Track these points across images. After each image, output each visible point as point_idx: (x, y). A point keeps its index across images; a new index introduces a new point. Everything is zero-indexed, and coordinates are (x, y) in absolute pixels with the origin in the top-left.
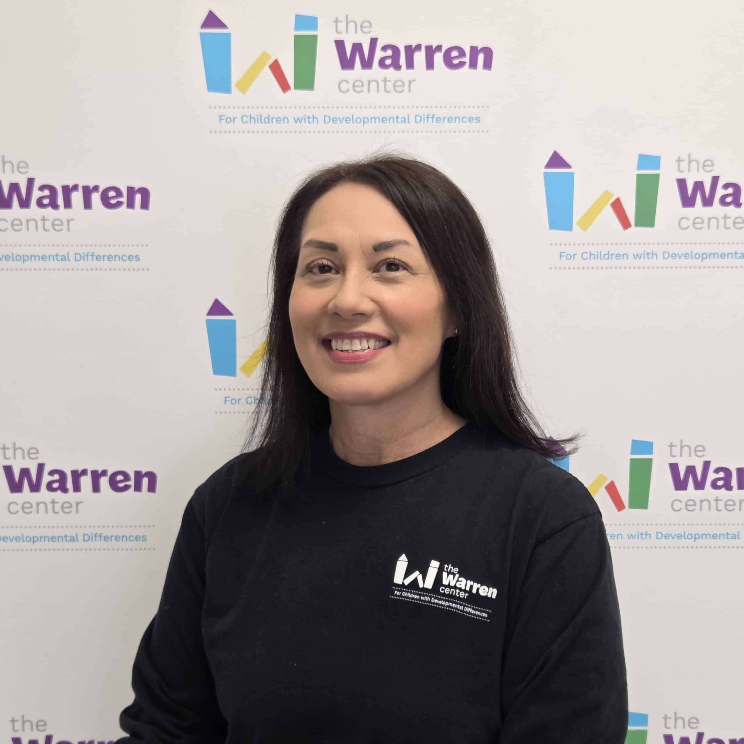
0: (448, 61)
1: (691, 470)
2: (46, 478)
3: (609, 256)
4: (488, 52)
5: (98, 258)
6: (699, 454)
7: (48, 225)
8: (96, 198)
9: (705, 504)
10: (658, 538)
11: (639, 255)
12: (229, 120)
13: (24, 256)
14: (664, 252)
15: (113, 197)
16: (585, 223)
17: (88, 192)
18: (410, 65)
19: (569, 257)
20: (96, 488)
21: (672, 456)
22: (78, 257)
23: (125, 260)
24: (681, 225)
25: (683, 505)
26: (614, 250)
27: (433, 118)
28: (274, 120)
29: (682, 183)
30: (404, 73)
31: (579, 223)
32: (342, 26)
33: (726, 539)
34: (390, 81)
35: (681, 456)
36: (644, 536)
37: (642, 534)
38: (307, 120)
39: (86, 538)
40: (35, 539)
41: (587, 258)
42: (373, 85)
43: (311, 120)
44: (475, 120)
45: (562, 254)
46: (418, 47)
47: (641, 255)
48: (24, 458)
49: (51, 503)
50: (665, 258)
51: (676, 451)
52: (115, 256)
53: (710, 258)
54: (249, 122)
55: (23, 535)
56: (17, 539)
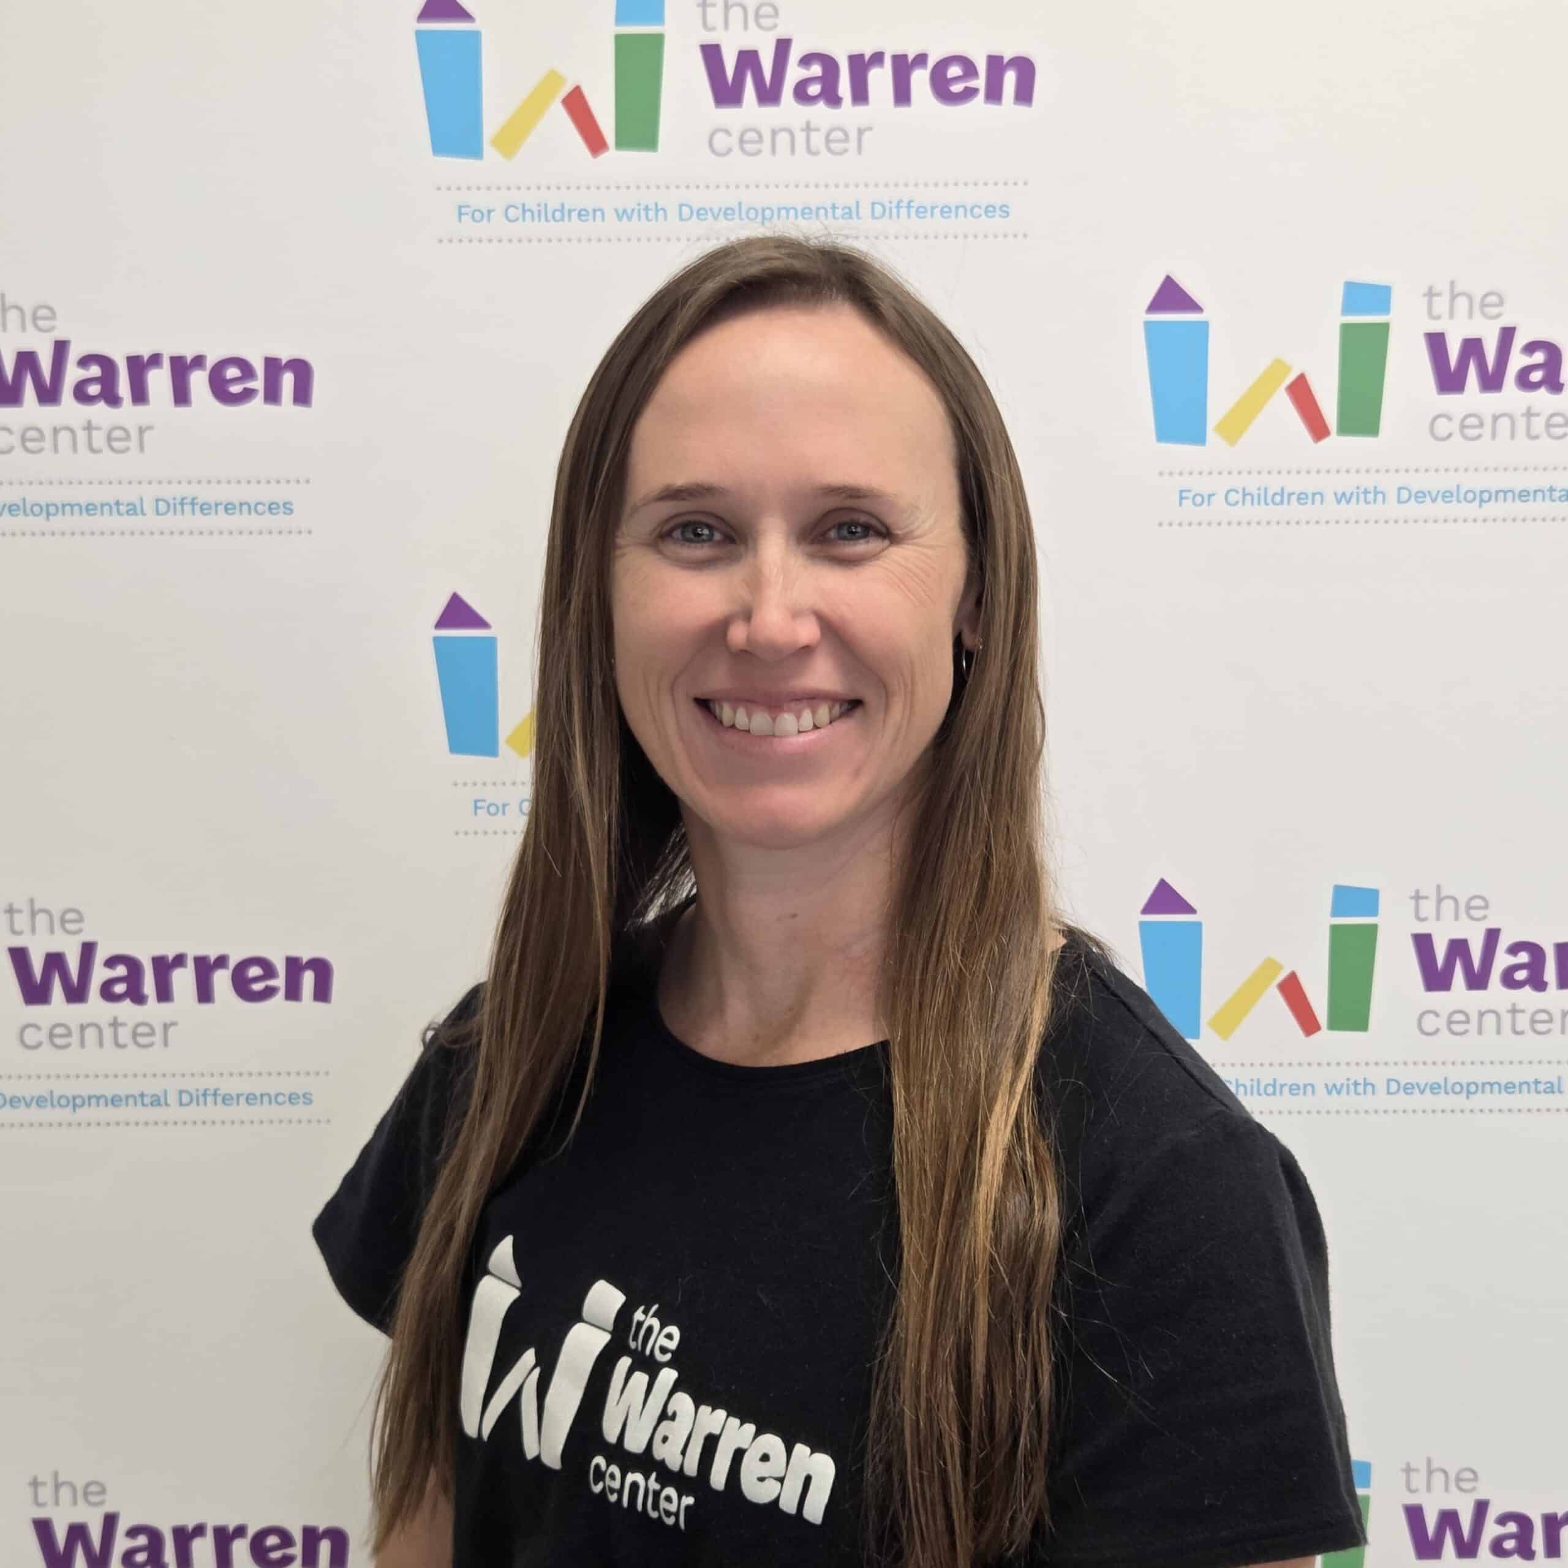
0: (941, 88)
1: (1459, 948)
2: (100, 974)
3: (1283, 497)
4: (1025, 68)
5: (205, 508)
6: (1476, 913)
7: (99, 439)
8: (199, 381)
9: (1490, 1020)
10: (1391, 1091)
11: (1348, 495)
12: (477, 215)
13: (48, 506)
16: (1234, 428)
18: (860, 95)
19: (1198, 499)
20: (205, 994)
21: (1419, 919)
25: (1442, 1023)
26: (1295, 484)
27: (909, 207)
28: (574, 215)
29: (1436, 342)
30: (848, 113)
32: (715, 15)
33: (1535, 1094)
34: (817, 130)
35: (1438, 918)
36: (1360, 1089)
37: (1356, 1084)
38: (643, 213)
39: (186, 1098)
40: (78, 1101)
41: (1237, 503)
42: (783, 139)
43: (651, 214)
44: (998, 212)
45: (1184, 494)
46: (877, 58)
47: (1352, 494)
48: (52, 931)
49: (111, 1025)
50: (1402, 500)
51: (1428, 908)
52: (241, 505)
53: (1496, 500)
54: (521, 220)
55: (51, 1093)
56: (40, 1101)
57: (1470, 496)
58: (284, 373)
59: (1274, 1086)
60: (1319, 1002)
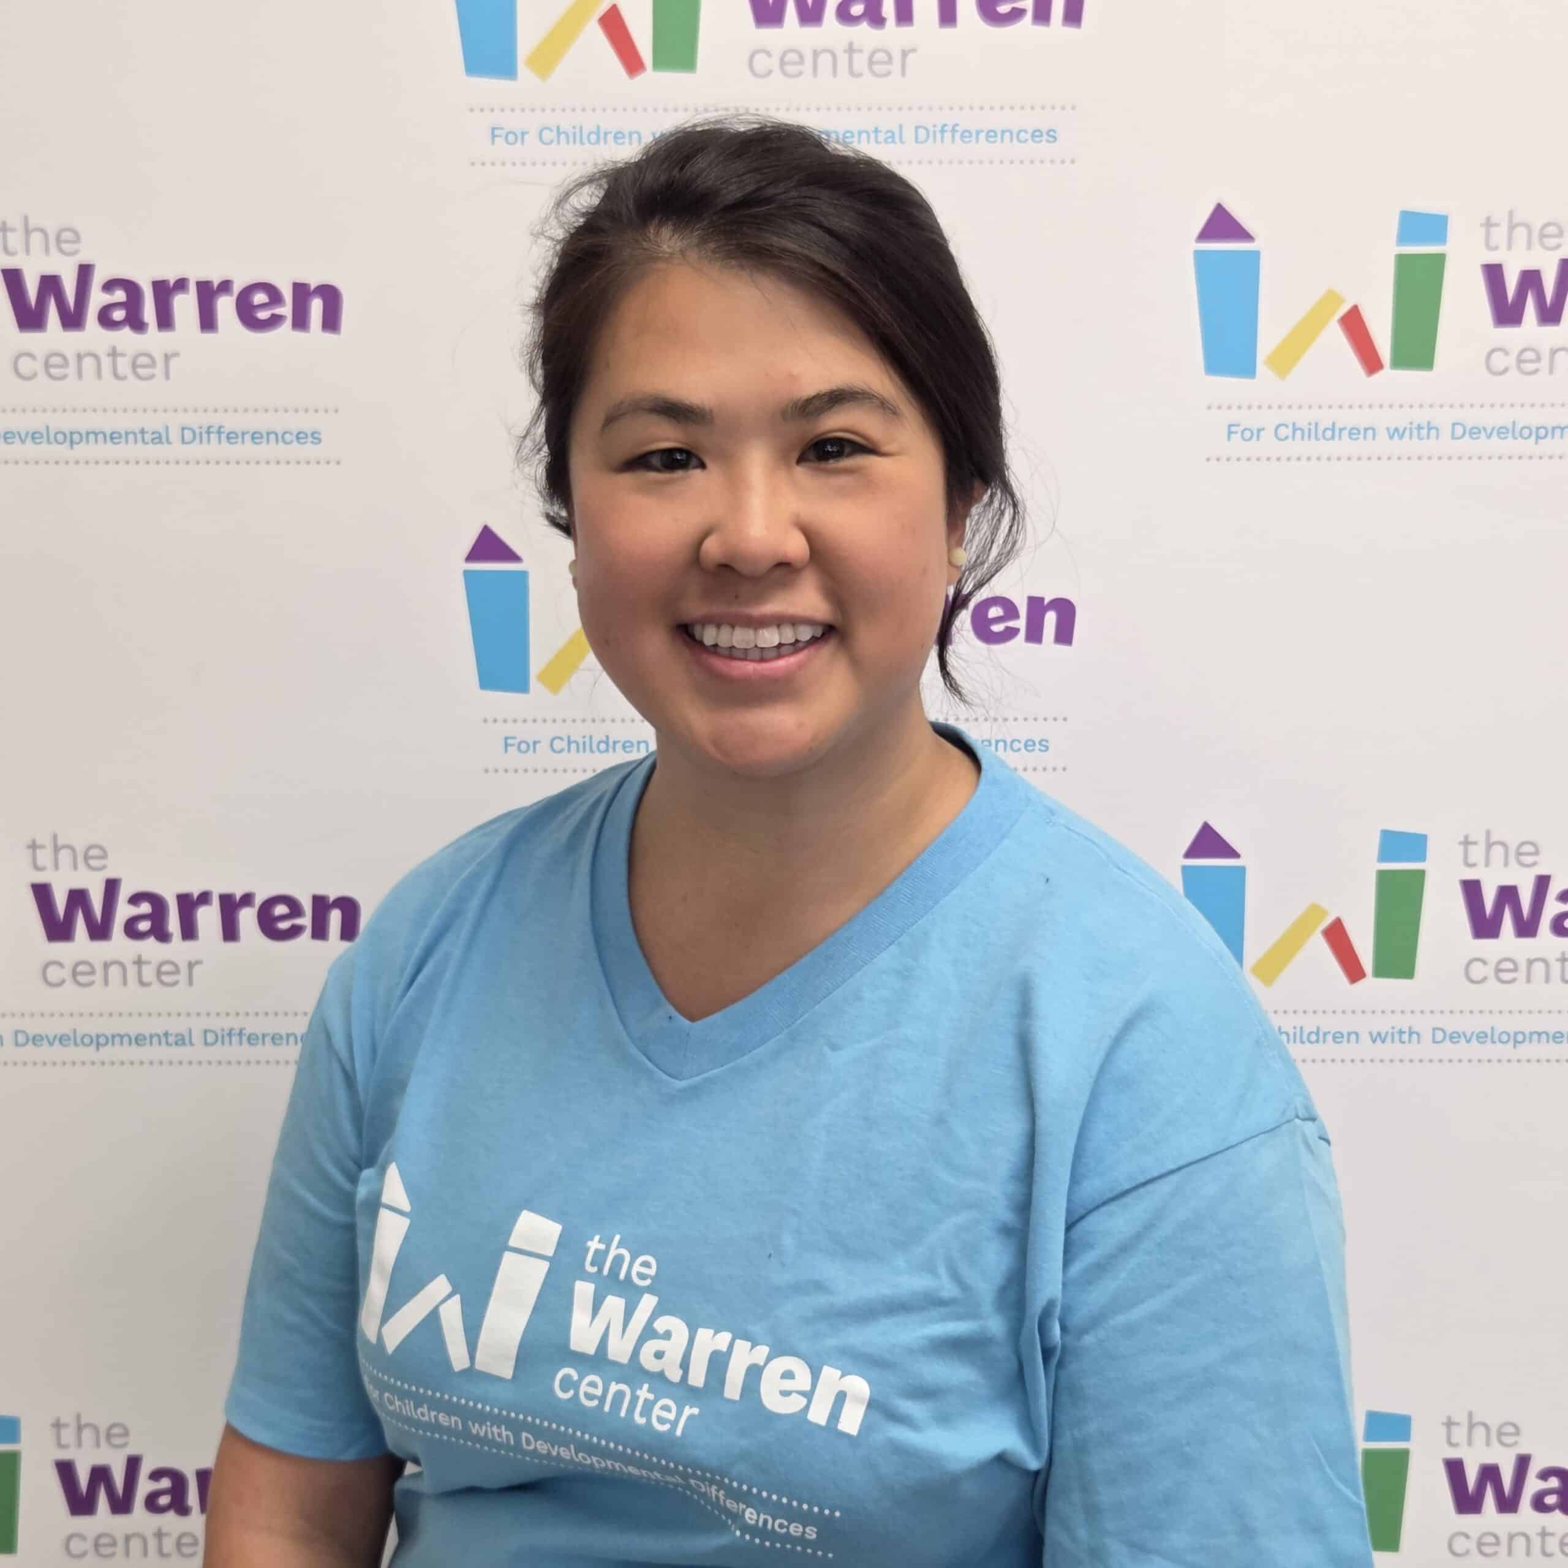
1: (1508, 894)
2: (124, 911)
5: (231, 437)
6: (1526, 859)
7: (124, 366)
8: (225, 306)
9: (1539, 968)
10: (1437, 1040)
14: (1454, 424)
17: (208, 294)
18: (905, 15)
19: (1247, 434)
20: (230, 932)
21: (1468, 865)
22: (188, 435)
23: (288, 441)
24: (1490, 365)
25: (1490, 971)
27: (954, 131)
30: (892, 34)
34: (861, 51)
35: (1487, 864)
36: (1405, 1037)
37: (1401, 1032)
39: (210, 1038)
40: (102, 1040)
41: (1287, 438)
42: (825, 60)
44: (1045, 137)
45: (1233, 429)
47: (1405, 429)
48: (75, 867)
49: (135, 963)
50: (1456, 436)
51: (1477, 853)
52: (268, 434)
53: (1553, 437)
54: (555, 142)
55: (75, 1031)
56: (63, 1039)
57: (1526, 432)
58: (312, 299)
59: (1317, 1034)
60: (1364, 949)
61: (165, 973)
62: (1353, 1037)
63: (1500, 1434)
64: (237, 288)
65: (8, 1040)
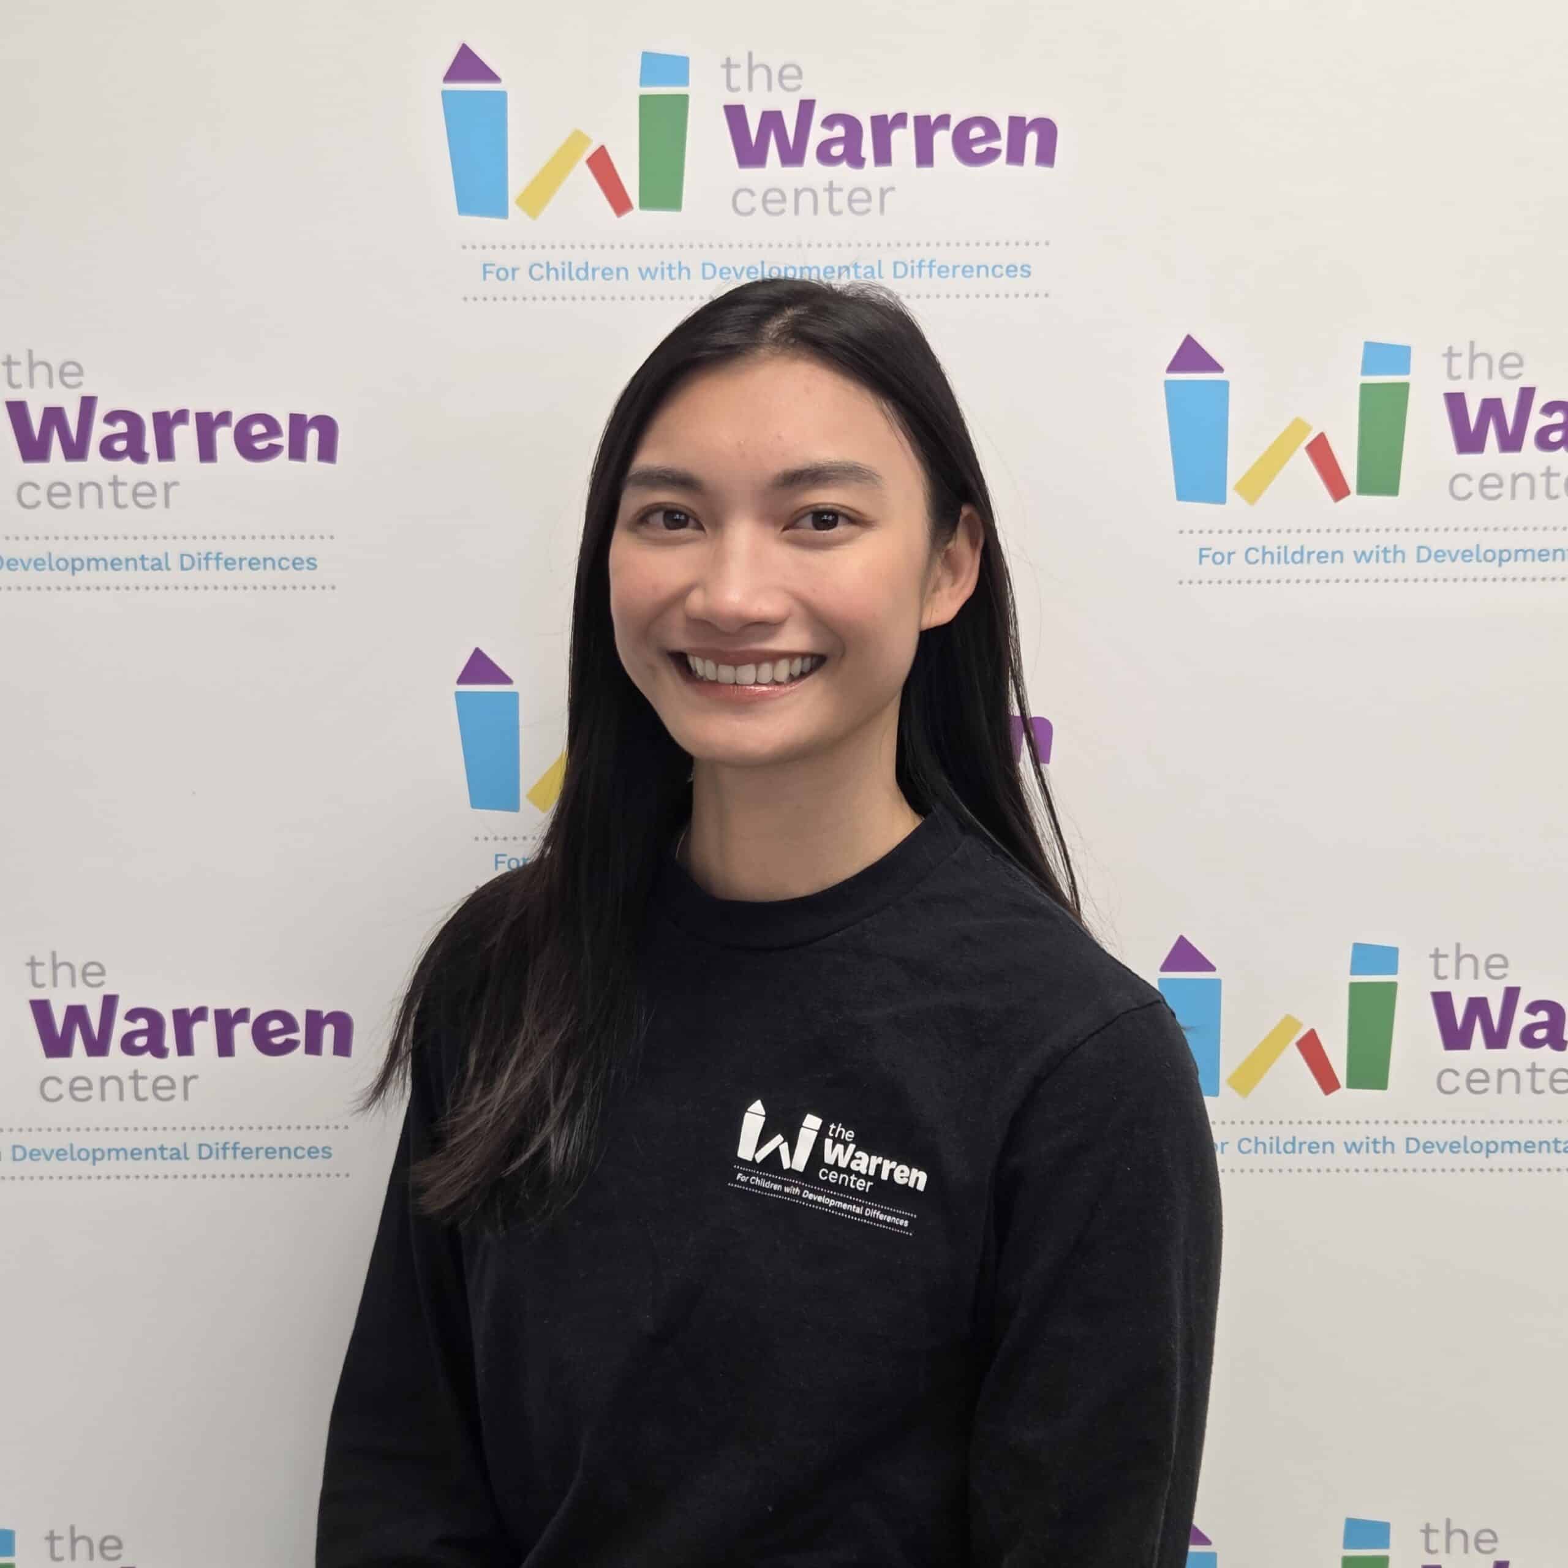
0: (963, 149)
1: (1478, 1006)
2: (121, 1027)
3: (1303, 556)
4: (1047, 130)
5: (229, 563)
6: (1495, 972)
7: (125, 495)
8: (224, 437)
9: (1509, 1079)
10: (1411, 1150)
11: (1368, 554)
12: (502, 274)
13: (73, 560)
14: (1420, 548)
15: (260, 437)
16: (1253, 488)
17: (207, 425)
18: (883, 156)
19: (1218, 558)
20: (226, 1048)
21: (1439, 977)
22: (187, 562)
23: (284, 567)
24: (1455, 489)
25: (1461, 1081)
26: (1314, 543)
27: (931, 266)
28: (598, 273)
29: (1455, 403)
30: (871, 174)
31: (1238, 488)
32: (739, 77)
33: (1554, 1153)
34: (840, 190)
35: (1457, 977)
36: (1380, 1147)
37: (1375, 1142)
38: (667, 272)
39: (205, 1152)
40: (98, 1155)
42: (806, 199)
43: (675, 273)
44: (1019, 272)
45: (1204, 553)
46: (900, 119)
47: (1372, 552)
48: (73, 985)
49: (131, 1078)
50: (1421, 559)
51: (1447, 966)
52: (265, 560)
53: (1516, 560)
54: (545, 278)
55: (72, 1146)
56: (60, 1154)
57: (1490, 555)
58: (309, 430)
59: (1293, 1144)
60: (1339, 1061)
61: (161, 1088)
62: (1328, 1147)
63: (1478, 1541)
64: (235, 420)
65: (7, 1154)
